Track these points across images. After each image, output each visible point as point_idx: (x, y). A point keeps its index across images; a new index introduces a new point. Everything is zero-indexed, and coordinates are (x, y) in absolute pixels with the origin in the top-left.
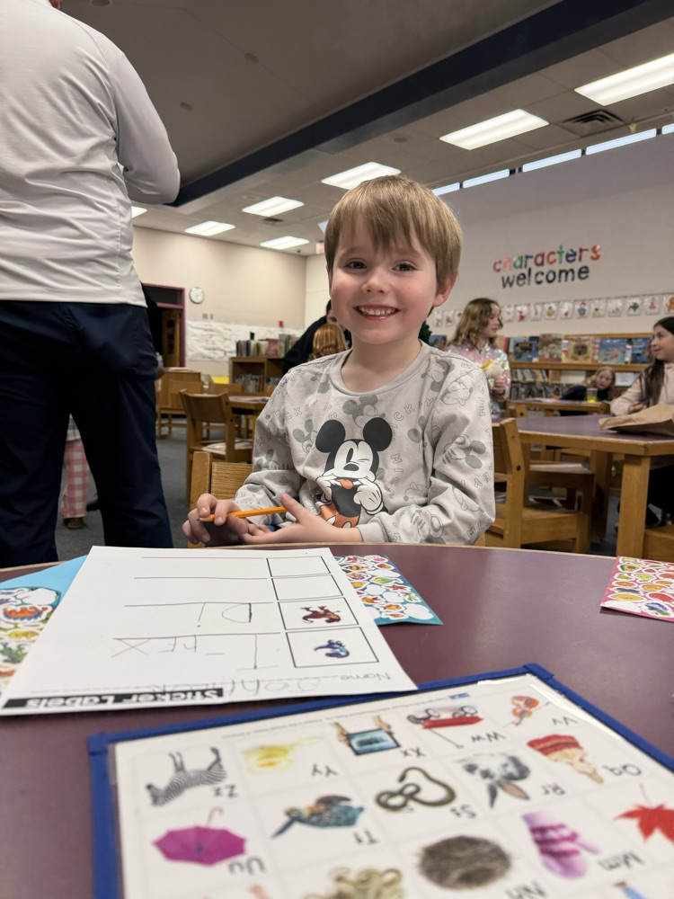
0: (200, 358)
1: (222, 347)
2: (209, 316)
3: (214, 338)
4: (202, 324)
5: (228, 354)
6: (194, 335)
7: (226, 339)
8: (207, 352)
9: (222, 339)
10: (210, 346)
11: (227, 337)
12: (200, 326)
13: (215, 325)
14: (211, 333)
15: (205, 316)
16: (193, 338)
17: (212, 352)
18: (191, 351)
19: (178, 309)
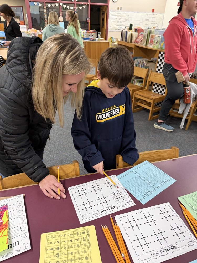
0: (114, 30)
1: (124, 24)
2: (120, 9)
3: (121, 20)
4: (116, 13)
5: (126, 28)
6: (113, 19)
7: (126, 20)
8: (117, 27)
9: (125, 20)
10: (119, 24)
11: (127, 19)
12: (115, 14)
13: (122, 13)
14: (120, 17)
15: (118, 9)
16: (111, 20)
17: (120, 27)
18: (111, 27)
19: (106, 6)
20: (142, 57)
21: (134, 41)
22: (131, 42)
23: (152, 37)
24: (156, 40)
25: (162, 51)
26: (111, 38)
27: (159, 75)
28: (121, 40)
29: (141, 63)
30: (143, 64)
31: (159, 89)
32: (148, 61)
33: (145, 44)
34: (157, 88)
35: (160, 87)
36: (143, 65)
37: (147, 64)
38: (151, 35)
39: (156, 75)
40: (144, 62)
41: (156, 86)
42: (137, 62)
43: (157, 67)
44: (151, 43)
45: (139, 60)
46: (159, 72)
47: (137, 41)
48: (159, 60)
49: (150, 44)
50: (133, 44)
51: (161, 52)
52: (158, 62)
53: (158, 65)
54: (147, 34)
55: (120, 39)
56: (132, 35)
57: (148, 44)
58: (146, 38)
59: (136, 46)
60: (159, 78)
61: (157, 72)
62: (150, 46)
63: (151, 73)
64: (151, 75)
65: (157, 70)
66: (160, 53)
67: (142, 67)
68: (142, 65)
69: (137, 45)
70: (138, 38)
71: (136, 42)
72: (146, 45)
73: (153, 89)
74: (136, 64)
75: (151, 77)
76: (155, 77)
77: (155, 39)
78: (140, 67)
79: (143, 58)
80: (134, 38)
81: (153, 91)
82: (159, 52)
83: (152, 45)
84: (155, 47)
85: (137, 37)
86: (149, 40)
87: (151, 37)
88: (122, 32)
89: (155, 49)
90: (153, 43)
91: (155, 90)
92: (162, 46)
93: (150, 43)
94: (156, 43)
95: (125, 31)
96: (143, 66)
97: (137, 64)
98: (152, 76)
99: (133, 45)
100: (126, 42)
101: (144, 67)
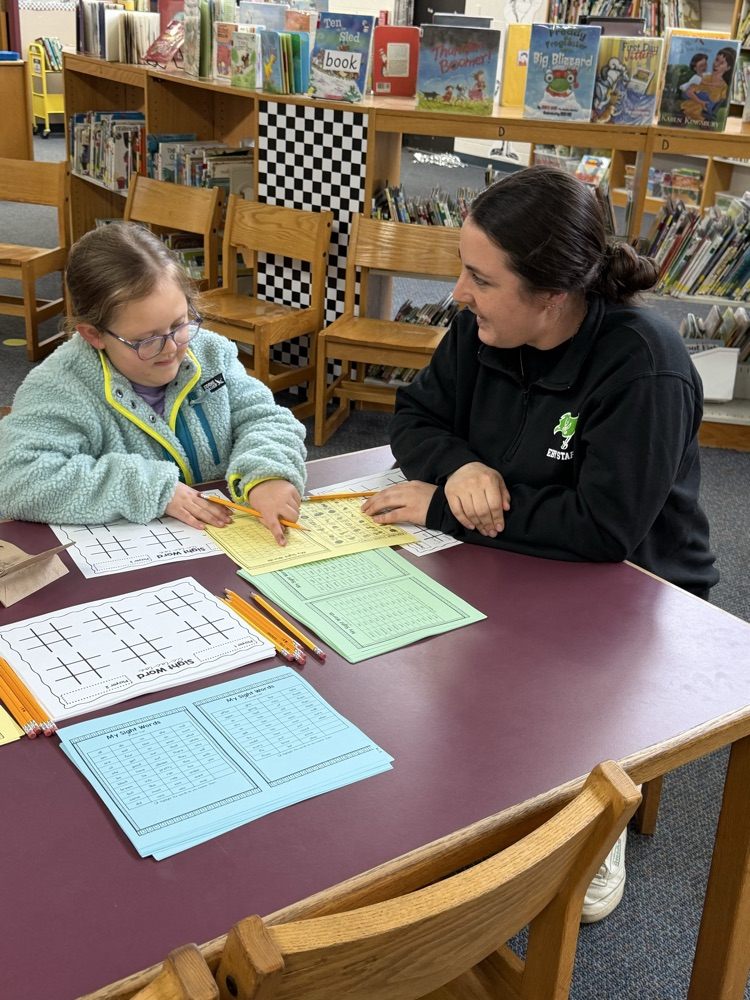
20: (195, 135)
21: (144, 55)
22: (129, 59)
23: (224, 32)
24: (242, 47)
25: (273, 100)
26: (42, 49)
27: (272, 212)
28: (78, 49)
29: (188, 163)
30: (198, 165)
31: (287, 284)
32: (221, 152)
33: (197, 70)
34: (279, 282)
35: (288, 274)
36: (197, 170)
37: (214, 169)
38: (215, 24)
39: (257, 216)
40: (202, 159)
41: (271, 270)
42: (170, 161)
43: (262, 178)
44: (223, 64)
45: (178, 151)
46: (271, 201)
47: (158, 54)
48: (263, 143)
49: (220, 69)
50: (142, 67)
51: (266, 103)
52: (263, 155)
53: (263, 167)
54: (197, 18)
55: (75, 48)
56: (128, 27)
57: (211, 66)
58: (198, 37)
59: (156, 79)
60: (273, 228)
61: (262, 199)
62: (219, 79)
63: (235, 205)
64: (237, 216)
65: (263, 190)
66: (263, 107)
67: (194, 183)
68: (193, 170)
69: (157, 70)
70: (160, 39)
71: (154, 57)
72: (202, 72)
73: (261, 289)
74: (165, 171)
75: (235, 226)
76: (257, 226)
77: (236, 43)
78: (188, 182)
79: (199, 139)
80: (144, 43)
81: (261, 297)
82: (256, 105)
83: (227, 73)
84: (243, 80)
85: (157, 35)
86: (212, 47)
87: (219, 35)
88: (80, 12)
89: (244, 89)
90: (228, 64)
91: (270, 291)
92: (270, 74)
93: (219, 62)
94: (241, 63)
95: (93, 6)
96: (197, 177)
97: (170, 168)
98: (240, 220)
99: (139, 72)
100: (103, 60)
101: (205, 182)
